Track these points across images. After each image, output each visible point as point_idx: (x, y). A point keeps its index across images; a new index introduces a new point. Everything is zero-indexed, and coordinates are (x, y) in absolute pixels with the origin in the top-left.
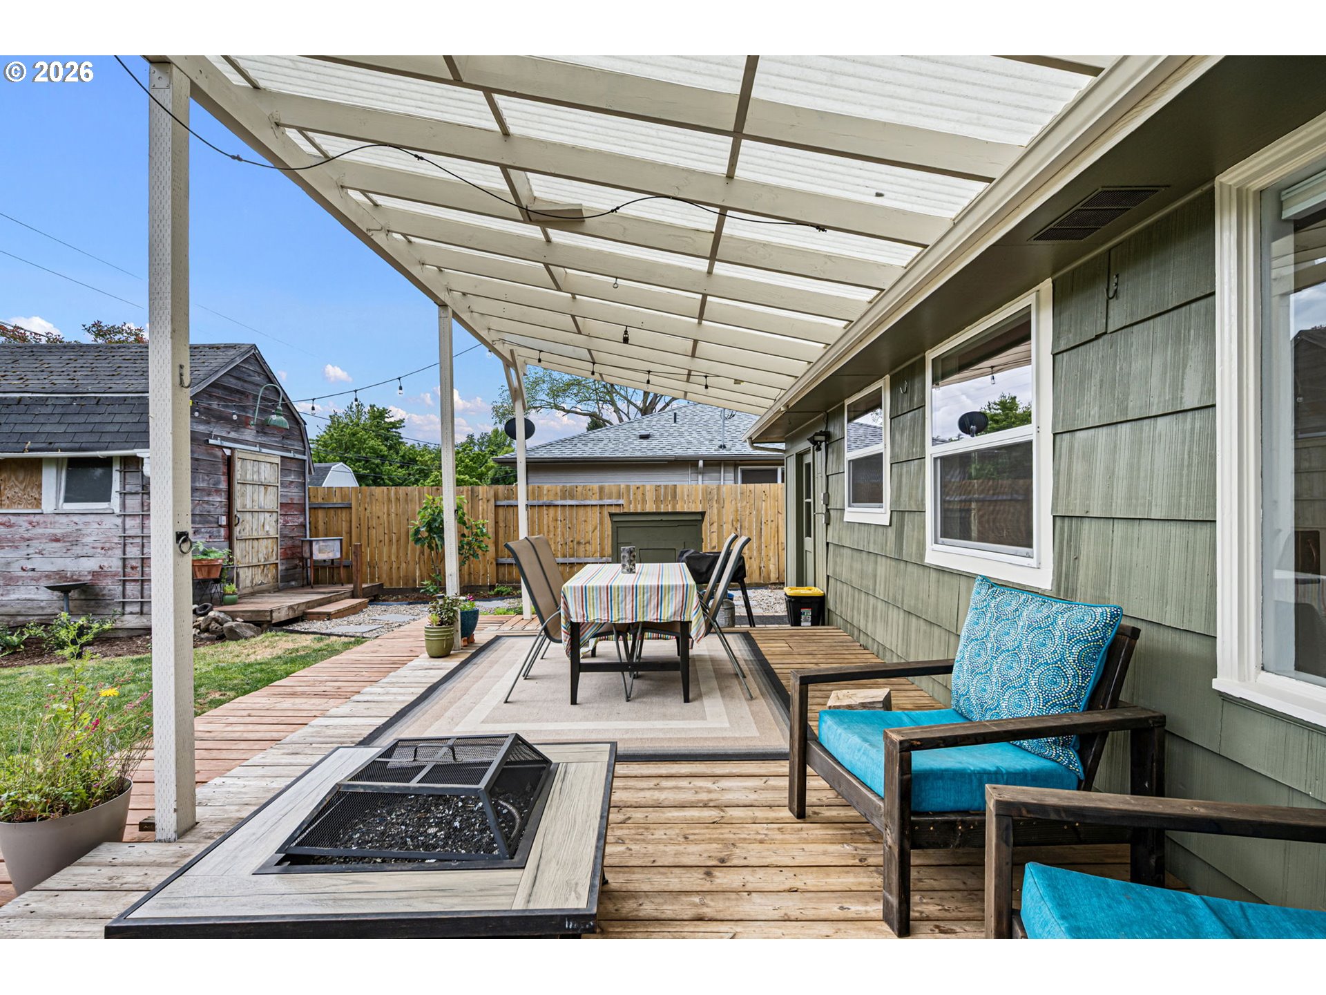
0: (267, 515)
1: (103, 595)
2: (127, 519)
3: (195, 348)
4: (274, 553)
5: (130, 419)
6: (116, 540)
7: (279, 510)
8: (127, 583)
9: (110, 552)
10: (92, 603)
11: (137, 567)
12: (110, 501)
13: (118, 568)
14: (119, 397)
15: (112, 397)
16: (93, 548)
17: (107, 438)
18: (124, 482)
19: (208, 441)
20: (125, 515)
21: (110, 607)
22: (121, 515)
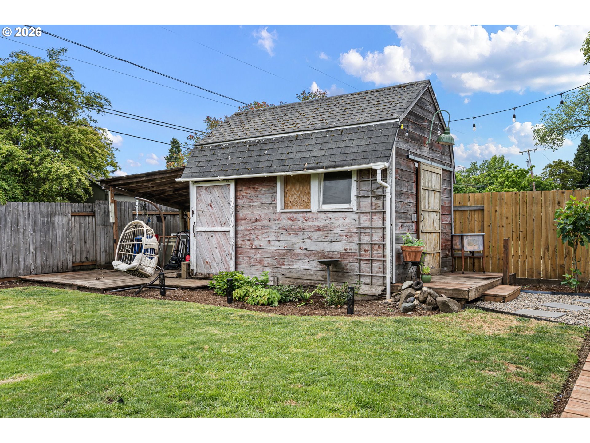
0: (435, 214)
1: (347, 269)
2: (362, 215)
3: (388, 89)
4: (438, 244)
5: (363, 142)
6: (355, 230)
7: (440, 211)
8: (362, 262)
9: (351, 239)
10: (340, 274)
11: (368, 251)
12: (350, 202)
13: (356, 250)
14: (354, 128)
15: (350, 128)
16: (341, 236)
17: (351, 157)
18: (359, 188)
19: (408, 156)
20: (360, 212)
21: (351, 278)
22: (358, 212)
